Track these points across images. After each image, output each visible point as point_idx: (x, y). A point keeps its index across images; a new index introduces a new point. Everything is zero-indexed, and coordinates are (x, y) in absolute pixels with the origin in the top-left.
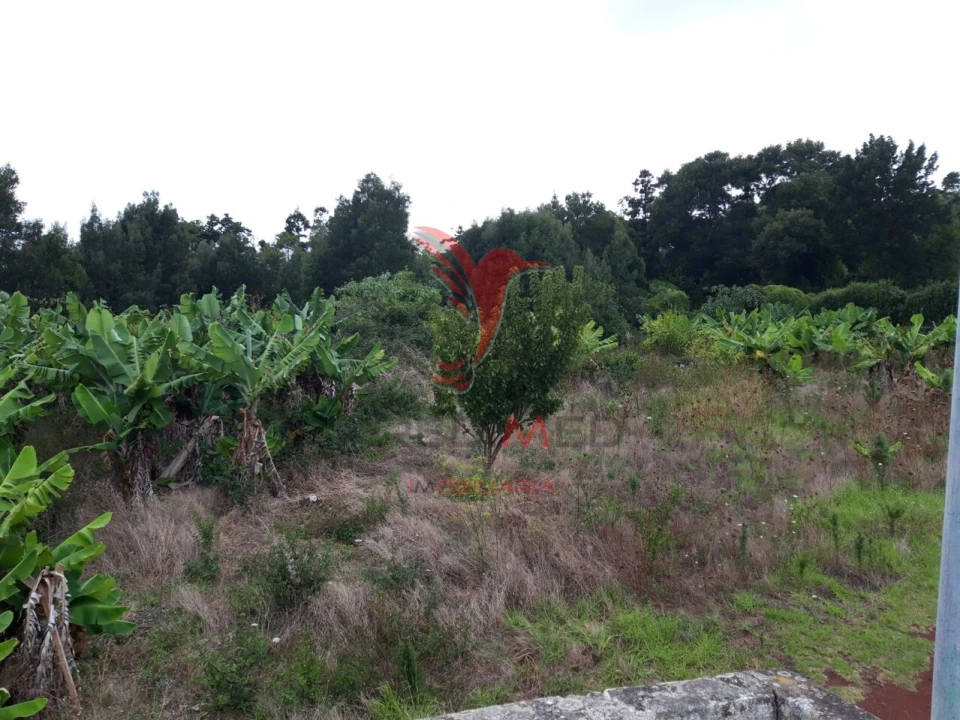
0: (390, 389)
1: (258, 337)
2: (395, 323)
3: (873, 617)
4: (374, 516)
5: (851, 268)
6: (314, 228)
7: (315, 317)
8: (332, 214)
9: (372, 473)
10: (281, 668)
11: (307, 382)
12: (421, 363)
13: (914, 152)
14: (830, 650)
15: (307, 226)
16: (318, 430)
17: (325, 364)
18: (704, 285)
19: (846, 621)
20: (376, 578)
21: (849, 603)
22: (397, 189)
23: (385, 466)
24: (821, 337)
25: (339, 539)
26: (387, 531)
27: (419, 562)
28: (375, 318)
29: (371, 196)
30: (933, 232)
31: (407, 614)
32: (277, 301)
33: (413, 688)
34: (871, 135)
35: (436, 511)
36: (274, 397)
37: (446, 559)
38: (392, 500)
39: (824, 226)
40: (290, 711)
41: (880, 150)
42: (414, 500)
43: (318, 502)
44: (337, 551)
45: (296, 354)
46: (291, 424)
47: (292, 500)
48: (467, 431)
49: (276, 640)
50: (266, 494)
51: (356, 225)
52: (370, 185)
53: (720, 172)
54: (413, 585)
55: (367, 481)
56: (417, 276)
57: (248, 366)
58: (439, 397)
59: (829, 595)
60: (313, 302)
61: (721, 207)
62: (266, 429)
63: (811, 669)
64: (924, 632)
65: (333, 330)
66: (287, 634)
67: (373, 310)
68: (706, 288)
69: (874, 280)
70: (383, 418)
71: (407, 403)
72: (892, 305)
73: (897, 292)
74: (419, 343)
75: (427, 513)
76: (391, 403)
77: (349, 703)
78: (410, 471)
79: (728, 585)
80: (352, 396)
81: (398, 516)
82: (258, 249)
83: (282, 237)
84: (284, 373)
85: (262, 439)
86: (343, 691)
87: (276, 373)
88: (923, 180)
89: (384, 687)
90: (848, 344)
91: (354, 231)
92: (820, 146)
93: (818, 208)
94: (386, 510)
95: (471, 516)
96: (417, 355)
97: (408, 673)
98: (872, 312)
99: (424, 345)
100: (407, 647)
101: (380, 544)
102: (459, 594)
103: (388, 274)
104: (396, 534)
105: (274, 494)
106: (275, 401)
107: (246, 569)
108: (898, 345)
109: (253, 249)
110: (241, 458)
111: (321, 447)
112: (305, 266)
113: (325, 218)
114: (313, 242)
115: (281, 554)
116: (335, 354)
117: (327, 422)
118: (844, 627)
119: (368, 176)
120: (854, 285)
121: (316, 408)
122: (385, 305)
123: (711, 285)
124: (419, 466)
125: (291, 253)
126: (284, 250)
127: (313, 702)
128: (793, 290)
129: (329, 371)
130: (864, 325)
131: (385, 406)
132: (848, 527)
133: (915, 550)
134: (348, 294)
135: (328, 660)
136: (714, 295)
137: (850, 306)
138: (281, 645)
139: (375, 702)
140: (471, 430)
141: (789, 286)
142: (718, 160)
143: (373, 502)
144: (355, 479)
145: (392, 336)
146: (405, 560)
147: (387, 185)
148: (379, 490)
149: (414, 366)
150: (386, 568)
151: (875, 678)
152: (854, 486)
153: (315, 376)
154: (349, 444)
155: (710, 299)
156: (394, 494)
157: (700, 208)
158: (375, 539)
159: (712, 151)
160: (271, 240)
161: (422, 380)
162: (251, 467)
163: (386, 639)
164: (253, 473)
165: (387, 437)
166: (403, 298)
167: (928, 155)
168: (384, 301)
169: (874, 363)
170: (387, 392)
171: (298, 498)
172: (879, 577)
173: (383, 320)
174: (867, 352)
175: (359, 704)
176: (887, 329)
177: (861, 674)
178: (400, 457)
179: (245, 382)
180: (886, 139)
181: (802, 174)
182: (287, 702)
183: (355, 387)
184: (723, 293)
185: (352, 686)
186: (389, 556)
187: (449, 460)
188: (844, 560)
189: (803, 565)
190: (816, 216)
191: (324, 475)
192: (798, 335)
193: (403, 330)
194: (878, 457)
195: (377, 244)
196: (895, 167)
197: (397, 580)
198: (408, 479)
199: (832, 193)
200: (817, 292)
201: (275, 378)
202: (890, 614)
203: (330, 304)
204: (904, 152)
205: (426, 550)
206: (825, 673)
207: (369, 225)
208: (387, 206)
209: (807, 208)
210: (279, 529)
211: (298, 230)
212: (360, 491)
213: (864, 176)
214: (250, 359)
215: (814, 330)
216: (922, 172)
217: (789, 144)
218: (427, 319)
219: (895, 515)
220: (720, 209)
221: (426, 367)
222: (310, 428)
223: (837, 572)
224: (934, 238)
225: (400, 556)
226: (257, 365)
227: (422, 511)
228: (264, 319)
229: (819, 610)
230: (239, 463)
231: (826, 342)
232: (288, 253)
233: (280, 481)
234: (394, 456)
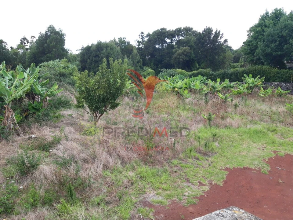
0: (60, 99)
1: (10, 80)
2: (61, 76)
3: (210, 165)
4: (56, 142)
5: (199, 65)
6: (31, 43)
7: (32, 73)
8: (37, 38)
9: (55, 127)
10: (24, 196)
11: (29, 96)
12: (71, 90)
13: (218, 32)
14: (199, 175)
15: (28, 42)
16: (34, 113)
17: (36, 90)
18: (159, 69)
19: (203, 167)
20: (58, 163)
21: (203, 162)
22: (61, 31)
23: (60, 125)
24: (192, 85)
25: (43, 150)
26: (61, 147)
27: (73, 156)
28: (54, 74)
29: (52, 33)
30: (221, 56)
31: (69, 174)
32: (17, 67)
33: (72, 199)
34: (206, 26)
35: (78, 140)
36: (17, 102)
37: (82, 155)
38: (62, 136)
39: (192, 52)
40: (28, 211)
41: (208, 31)
42: (70, 136)
43: (35, 137)
44: (43, 154)
45: (25, 86)
46: (24, 111)
47: (25, 137)
48: (88, 113)
49: (21, 187)
50: (15, 135)
51: (46, 43)
52: (51, 29)
53: (164, 34)
54: (71, 164)
55: (53, 130)
56: (69, 61)
57: (7, 90)
58: (78, 102)
59: (198, 159)
60: (31, 68)
61: (164, 45)
62: (14, 113)
63: (194, 181)
64: (224, 169)
65: (39, 78)
66: (26, 184)
67: (53, 72)
68: (160, 69)
69: (205, 69)
70: (58, 108)
71: (66, 103)
72: (210, 76)
73: (211, 72)
74: (70, 84)
75: (75, 140)
76: (60, 103)
77: (49, 206)
78: (68, 127)
79: (170, 158)
80: (46, 101)
81: (65, 142)
82: (10, 49)
83: (19, 45)
84: (21, 93)
85: (13, 116)
86: (47, 202)
87: (18, 93)
88: (219, 40)
89: (62, 200)
90: (199, 87)
91: (46, 45)
92: (192, 29)
93: (191, 47)
94: (61, 140)
95: (91, 141)
96: (69, 87)
97: (70, 194)
98: (205, 78)
99: (72, 84)
100: (70, 186)
101: (59, 151)
102: (87, 166)
103: (58, 60)
104: (64, 147)
105: (18, 135)
106: (18, 103)
107: (9, 162)
108: (213, 87)
109: (8, 50)
110: (5, 123)
111: (36, 118)
112: (27, 56)
113: (35, 40)
114: (30, 48)
115: (22, 157)
116: (40, 86)
117: (38, 110)
118: (203, 169)
119: (51, 26)
120: (200, 70)
121: (33, 105)
122: (58, 70)
123: (161, 69)
124: (72, 125)
125: (22, 51)
126: (20, 50)
127: (36, 207)
128: (184, 71)
129: (38, 92)
130: (203, 81)
131: (58, 104)
132: (202, 139)
133: (220, 145)
134: (44, 66)
135: (42, 192)
136: (162, 72)
137: (200, 76)
138: (24, 189)
139: (59, 205)
140: (90, 113)
141: (183, 70)
142: (164, 30)
143: (56, 137)
144: (49, 129)
145: (60, 81)
146: (68, 156)
147: (57, 30)
148: (57, 133)
149: (69, 91)
150: (61, 159)
151: (212, 183)
152: (203, 127)
153: (32, 94)
154: (46, 117)
155: (161, 73)
156: (63, 134)
157: (158, 45)
158: (57, 150)
159: (162, 28)
160: (15, 47)
161: (72, 96)
162: (9, 126)
163: (62, 184)
164: (10, 128)
165: (60, 115)
166: (64, 68)
167: (221, 33)
168: (57, 69)
169: (207, 92)
170: (59, 100)
171: (28, 136)
172: (211, 153)
173: (57, 75)
174: (205, 89)
175: (53, 206)
176: (210, 83)
177: (208, 182)
178: (64, 122)
179: (6, 96)
180: (210, 28)
181: (187, 36)
182: (26, 208)
183: (48, 98)
184: (165, 71)
185: (50, 201)
186: (62, 155)
187: (83, 123)
188: (202, 149)
189: (191, 151)
190: (191, 49)
191: (37, 128)
192: (186, 84)
193: (64, 79)
194: (209, 119)
195: (54, 50)
196: (212, 36)
197: (65, 163)
198: (68, 129)
199: (195, 43)
200: (190, 72)
201: (17, 95)
202: (214, 164)
203: (38, 69)
204: (215, 32)
205: (75, 153)
206: (198, 182)
207: (51, 43)
208: (58, 36)
209: (189, 47)
210: (21, 147)
211: (25, 43)
212: (51, 133)
213: (204, 38)
214: (7, 87)
215: (190, 83)
216: (219, 38)
217: (184, 27)
218: (72, 76)
219: (215, 135)
220: (164, 46)
221: (73, 92)
222: (32, 112)
223: (200, 152)
224: (221, 57)
225: (66, 155)
226: (10, 90)
227: (73, 140)
228: (13, 73)
229: (195, 164)
230: (4, 125)
231: (194, 86)
232: (21, 51)
233: (20, 130)
234: (62, 121)
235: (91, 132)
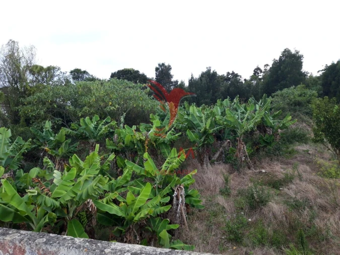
0: (294, 131)
1: (243, 113)
2: (296, 106)
4: (288, 180)
6: (264, 72)
7: (264, 105)
8: (271, 66)
9: (287, 164)
10: (252, 230)
11: (261, 129)
12: (307, 121)
15: (261, 72)
16: (265, 146)
17: (267, 122)
20: (289, 203)
22: (298, 53)
23: (292, 161)
25: (274, 187)
26: (293, 187)
27: (307, 200)
28: (288, 104)
29: (286, 57)
31: (301, 219)
32: (250, 100)
33: (304, 248)
35: (315, 181)
37: (319, 200)
38: (295, 175)
40: (255, 246)
42: (304, 175)
43: (265, 173)
44: (273, 191)
45: (256, 119)
46: (255, 144)
47: (255, 171)
48: (329, 149)
49: (250, 220)
50: (246, 168)
51: (280, 69)
52: (286, 53)
54: (304, 208)
55: (285, 166)
56: (307, 87)
57: (239, 123)
58: (316, 135)
60: (263, 99)
62: (246, 145)
65: (271, 109)
66: (254, 218)
67: (287, 101)
70: (291, 143)
71: (302, 137)
74: (307, 113)
75: (311, 182)
76: (295, 137)
77: (277, 248)
78: (303, 164)
80: (278, 134)
81: (298, 181)
82: (244, 82)
83: (252, 77)
84: (252, 125)
85: (245, 149)
86: (275, 243)
87: (249, 125)
89: (291, 245)
91: (280, 72)
94: (293, 178)
95: (331, 184)
96: (306, 118)
97: (301, 242)
99: (309, 114)
100: (301, 232)
101: (290, 191)
102: (325, 215)
103: (294, 86)
104: (297, 188)
105: (249, 168)
106: (249, 135)
107: (240, 193)
109: (242, 82)
110: (237, 155)
111: (267, 153)
112: (260, 87)
113: (268, 68)
114: (264, 78)
115: (252, 190)
116: (271, 118)
117: (268, 143)
119: (285, 50)
121: (265, 138)
122: (292, 99)
124: (308, 163)
125: (255, 82)
126: (253, 82)
127: (263, 245)
129: (269, 125)
131: (292, 138)
134: (277, 95)
135: (270, 231)
138: (252, 223)
139: (288, 250)
140: (331, 149)
143: (287, 175)
144: (280, 166)
145: (295, 111)
146: (301, 198)
147: (293, 52)
148: (290, 171)
149: (305, 122)
150: (293, 200)
153: (264, 126)
154: (277, 152)
156: (296, 172)
158: (288, 189)
160: (248, 78)
161: (308, 127)
162: (241, 158)
163: (293, 228)
164: (242, 160)
165: (293, 150)
166: (300, 96)
168: (292, 97)
170: (293, 133)
171: (258, 171)
173: (291, 105)
175: (281, 249)
178: (299, 158)
179: (238, 129)
182: (254, 243)
183: (279, 130)
185: (279, 242)
186: (294, 196)
187: (321, 161)
191: (268, 163)
193: (300, 108)
195: (289, 76)
197: (297, 206)
198: (302, 168)
201: (249, 127)
203: (269, 100)
205: (310, 196)
207: (286, 68)
208: (293, 60)
210: (251, 181)
211: (258, 73)
212: (282, 170)
214: (240, 121)
218: (311, 104)
221: (311, 123)
222: (262, 146)
225: (298, 197)
226: (242, 123)
227: (308, 180)
228: (245, 106)
230: (237, 156)
232: (254, 82)
233: (251, 164)
234: (296, 158)
235: (330, 173)
